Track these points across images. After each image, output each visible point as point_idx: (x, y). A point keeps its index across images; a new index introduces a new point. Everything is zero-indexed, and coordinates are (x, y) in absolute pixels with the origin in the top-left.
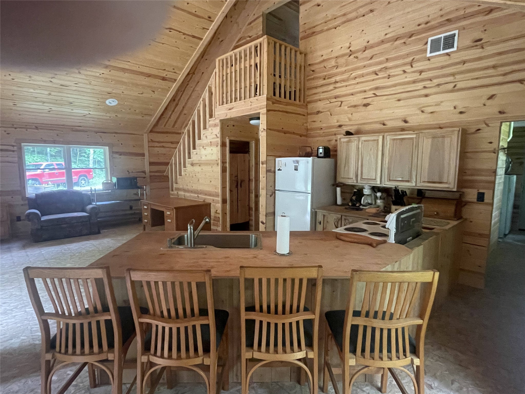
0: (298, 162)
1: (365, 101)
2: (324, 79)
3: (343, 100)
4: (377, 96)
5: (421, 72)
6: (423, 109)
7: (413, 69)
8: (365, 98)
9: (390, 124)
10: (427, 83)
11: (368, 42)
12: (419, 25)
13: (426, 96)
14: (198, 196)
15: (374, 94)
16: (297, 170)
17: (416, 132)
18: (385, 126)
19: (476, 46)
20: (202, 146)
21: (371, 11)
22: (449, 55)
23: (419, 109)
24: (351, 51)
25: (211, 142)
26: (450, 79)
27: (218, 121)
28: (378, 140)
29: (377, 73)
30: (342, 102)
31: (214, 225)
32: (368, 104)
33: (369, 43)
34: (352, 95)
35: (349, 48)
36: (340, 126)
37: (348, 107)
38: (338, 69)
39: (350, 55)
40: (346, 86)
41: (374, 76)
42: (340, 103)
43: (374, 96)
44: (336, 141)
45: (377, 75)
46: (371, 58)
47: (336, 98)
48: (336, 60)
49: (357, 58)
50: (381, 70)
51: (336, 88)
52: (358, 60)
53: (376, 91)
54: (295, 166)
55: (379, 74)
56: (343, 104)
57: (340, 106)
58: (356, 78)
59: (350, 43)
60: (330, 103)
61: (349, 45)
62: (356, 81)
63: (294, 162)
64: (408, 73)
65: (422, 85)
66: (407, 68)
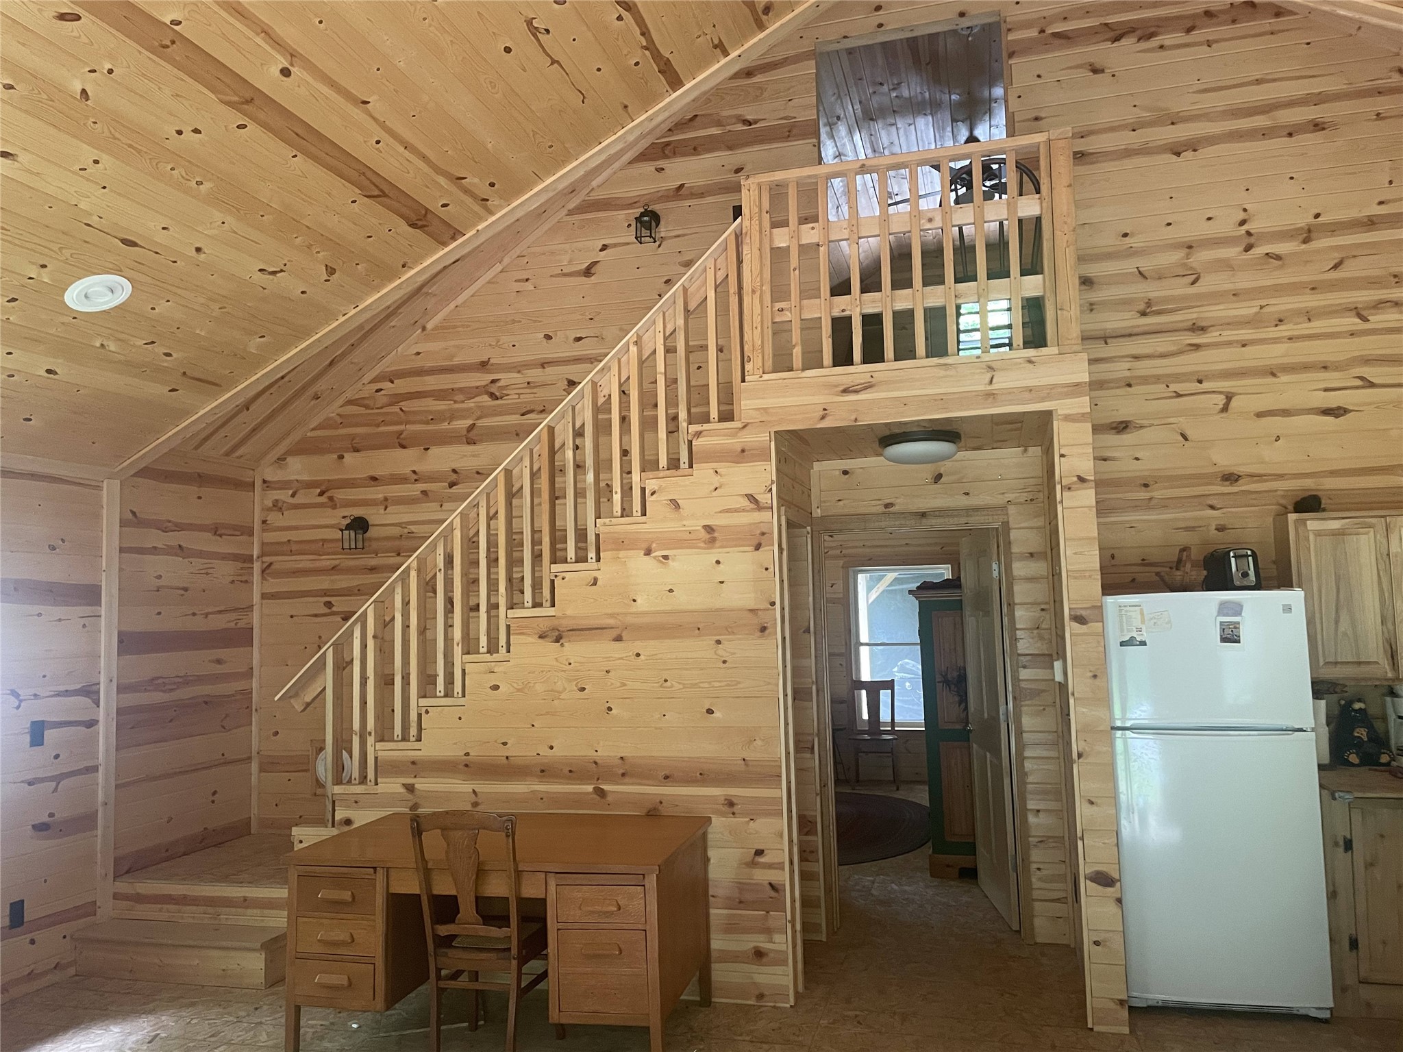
0: (1237, 609)
1: (1334, 399)
2: (1144, 314)
3: (1233, 390)
4: (1372, 385)
8: (1326, 390)
11: (1317, 216)
14: (601, 793)
15: (1362, 378)
16: (1238, 641)
20: (645, 546)
21: (1316, 125)
24: (1249, 233)
25: (709, 529)
27: (762, 438)
29: (1364, 313)
30: (1229, 398)
31: (731, 928)
32: (1339, 408)
33: (1319, 219)
34: (1274, 375)
35: (1243, 223)
36: (1230, 478)
37: (1260, 415)
38: (1197, 285)
39: (1248, 248)
40: (1244, 346)
41: (1352, 322)
42: (1221, 400)
43: (1360, 383)
44: (1220, 529)
45: (1365, 319)
46: (1335, 267)
47: (1200, 382)
48: (1188, 256)
49: (1278, 257)
50: (1378, 305)
51: (1197, 347)
52: (1282, 267)
53: (1369, 372)
54: (1221, 623)
55: (1369, 318)
56: (1233, 403)
57: (1225, 409)
58: (1281, 321)
59: (1245, 210)
60: (1179, 395)
61: (1242, 216)
62: (1285, 330)
63: (1224, 608)
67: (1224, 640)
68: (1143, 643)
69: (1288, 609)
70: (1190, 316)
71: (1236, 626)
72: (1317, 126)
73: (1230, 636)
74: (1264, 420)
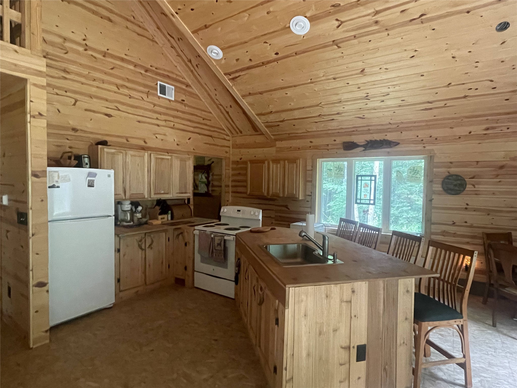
0: (95, 175)
1: (109, 111)
3: (78, 99)
4: (119, 110)
5: (154, 105)
6: (157, 135)
7: (148, 100)
8: (107, 108)
9: (133, 141)
10: (158, 116)
11: (108, 50)
12: (151, 66)
13: (158, 125)
16: (94, 187)
17: (170, 154)
18: (128, 142)
19: (182, 103)
22: (170, 102)
23: (154, 134)
24: (86, 45)
26: (172, 119)
29: (119, 87)
30: (76, 101)
32: (110, 115)
34: (91, 97)
35: (84, 40)
36: (75, 130)
37: (86, 110)
38: (66, 55)
39: (86, 50)
40: (82, 84)
41: (115, 88)
42: (73, 101)
43: (116, 108)
44: (70, 147)
45: (119, 89)
46: (112, 69)
47: (66, 92)
48: (64, 42)
49: (95, 58)
50: (123, 86)
51: (65, 78)
52: (95, 61)
53: (118, 105)
54: (89, 180)
55: (120, 89)
56: (78, 103)
57: (74, 104)
58: (95, 80)
59: (85, 36)
60: (57, 94)
61: (84, 37)
62: (95, 83)
63: (90, 174)
64: (145, 101)
65: (156, 116)
66: (145, 96)
67: (89, 186)
68: (58, 187)
69: (109, 176)
70: (64, 65)
71: (93, 181)
72: (110, 20)
73: (91, 185)
74: (86, 112)
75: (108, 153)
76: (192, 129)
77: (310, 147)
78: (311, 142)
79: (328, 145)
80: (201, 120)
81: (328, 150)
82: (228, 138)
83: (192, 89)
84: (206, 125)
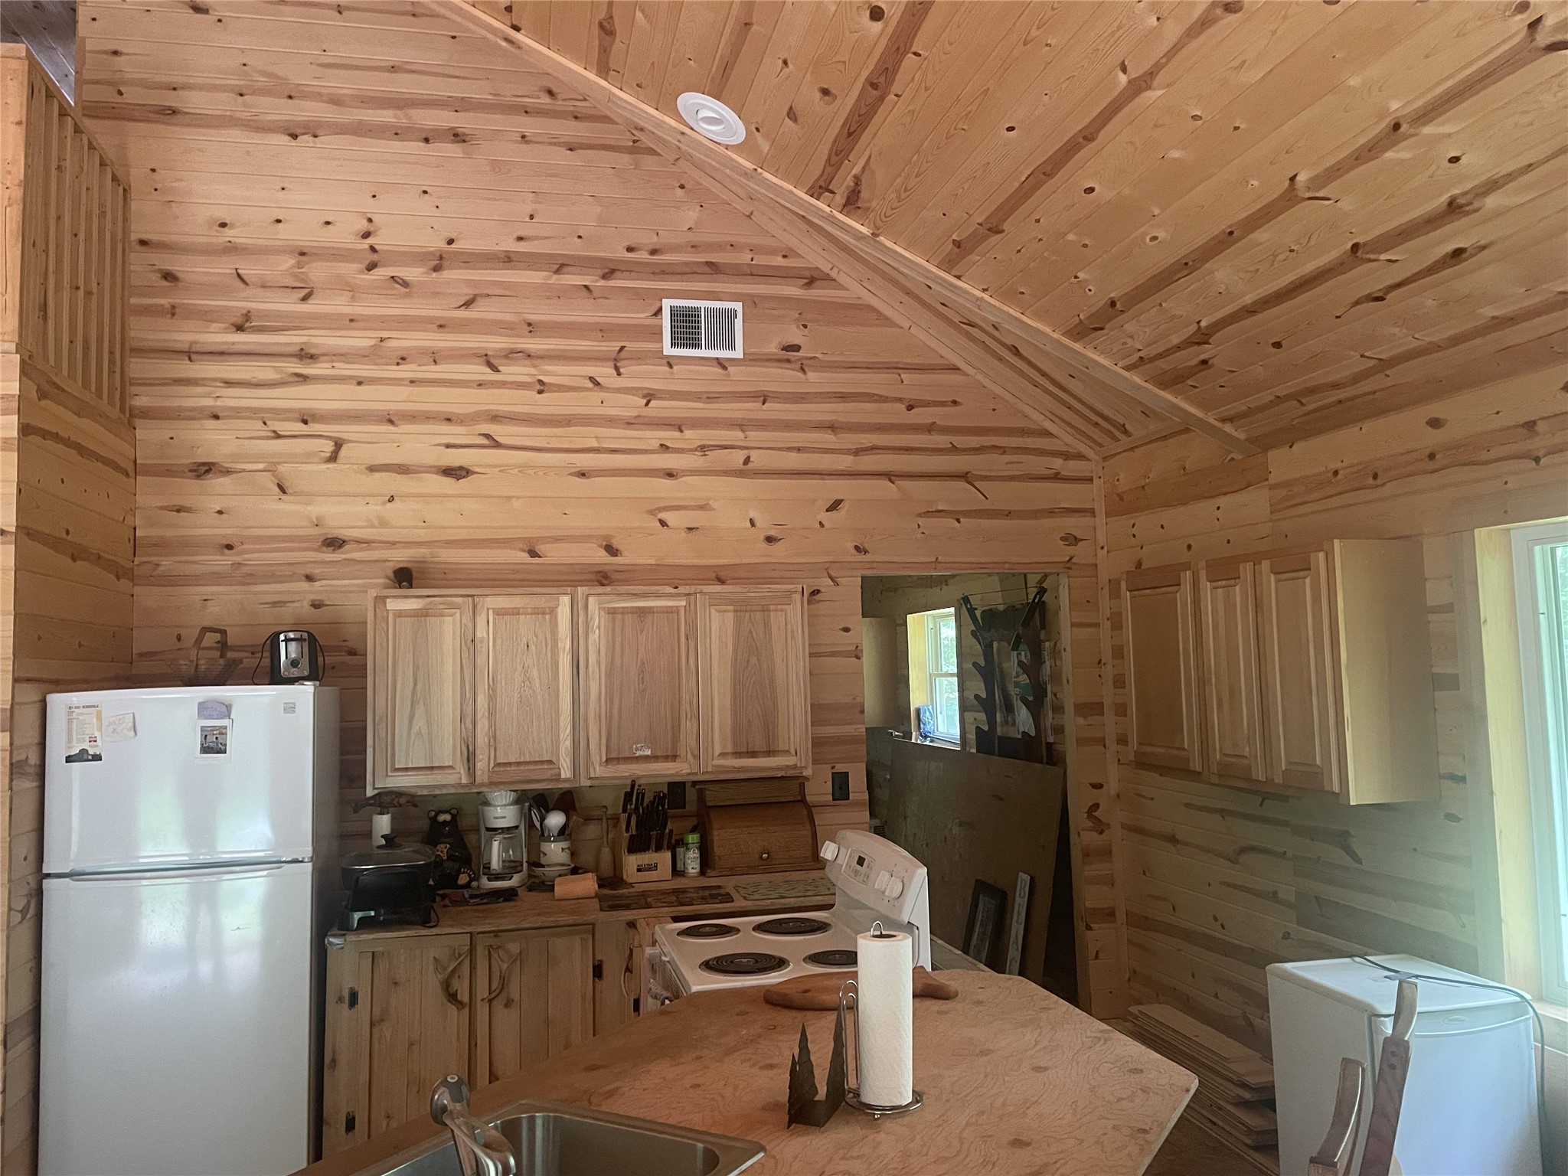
0: (226, 710)
1: (456, 458)
2: (240, 328)
3: (344, 436)
4: (498, 445)
5: (649, 397)
6: (663, 515)
7: (620, 383)
8: (448, 446)
9: (555, 554)
10: (669, 436)
11: (451, 242)
12: (630, 249)
13: (670, 475)
15: (487, 436)
16: (220, 752)
17: (682, 590)
18: (536, 560)
19: (788, 361)
21: (456, 135)
22: (725, 368)
23: (652, 512)
24: (373, 249)
26: (735, 436)
28: (553, 612)
29: (494, 362)
30: (338, 445)
32: (461, 468)
33: (453, 246)
34: (391, 422)
35: (367, 235)
36: (334, 543)
37: (372, 469)
38: (310, 301)
39: (371, 267)
40: (360, 383)
41: (481, 372)
42: (329, 447)
43: (485, 441)
44: (316, 605)
45: (495, 370)
46: (467, 304)
47: (305, 422)
48: (299, 265)
49: (405, 284)
50: (510, 355)
51: (304, 378)
52: (407, 295)
53: (497, 430)
54: (203, 729)
55: (500, 368)
56: (343, 453)
57: (333, 458)
58: (403, 359)
59: (370, 220)
60: (278, 436)
61: (363, 225)
62: (407, 371)
63: (204, 709)
64: (607, 389)
65: (653, 437)
66: (604, 372)
67: (206, 750)
68: (97, 758)
69: (290, 708)
70: (294, 339)
71: (222, 731)
72: (458, 137)
73: (213, 745)
74: (377, 475)
75: (399, 614)
76: (846, 462)
77: (1432, 456)
78: (1435, 423)
79: (1530, 425)
80: (896, 413)
81: (1537, 460)
82: (1074, 467)
83: (842, 287)
84: (930, 428)
